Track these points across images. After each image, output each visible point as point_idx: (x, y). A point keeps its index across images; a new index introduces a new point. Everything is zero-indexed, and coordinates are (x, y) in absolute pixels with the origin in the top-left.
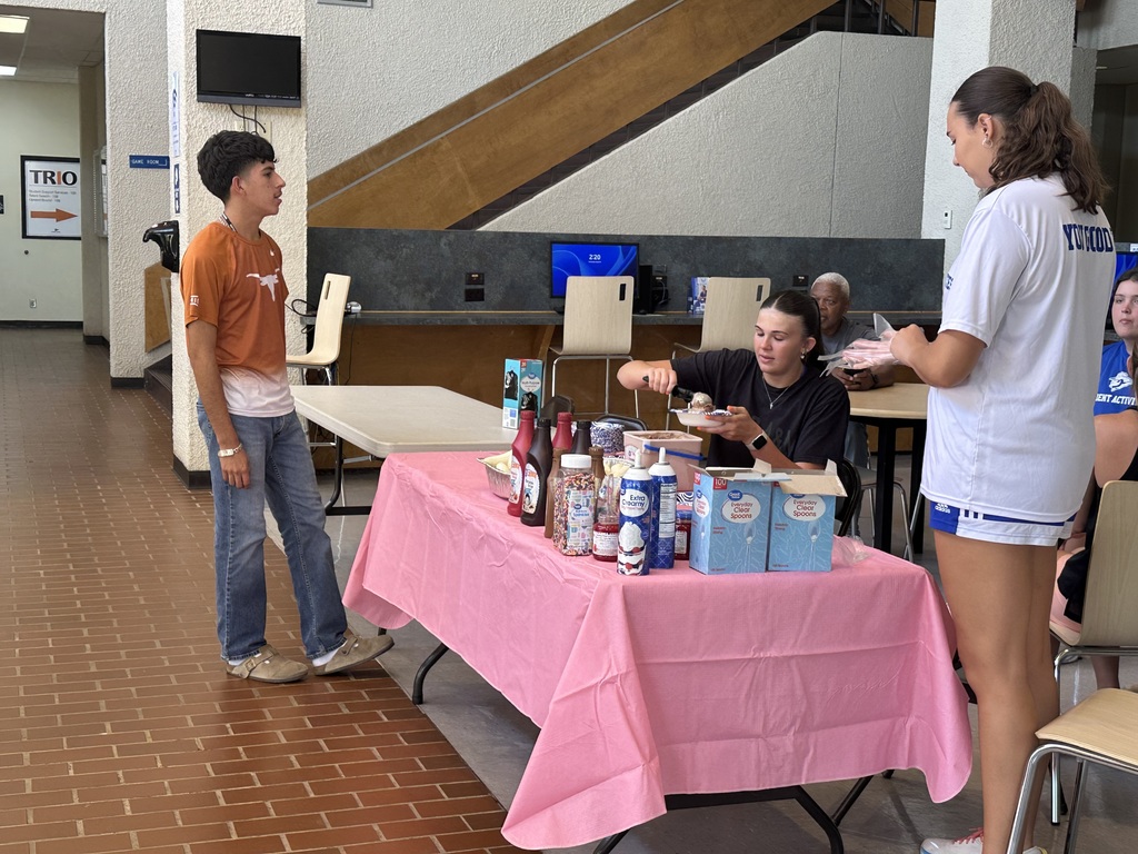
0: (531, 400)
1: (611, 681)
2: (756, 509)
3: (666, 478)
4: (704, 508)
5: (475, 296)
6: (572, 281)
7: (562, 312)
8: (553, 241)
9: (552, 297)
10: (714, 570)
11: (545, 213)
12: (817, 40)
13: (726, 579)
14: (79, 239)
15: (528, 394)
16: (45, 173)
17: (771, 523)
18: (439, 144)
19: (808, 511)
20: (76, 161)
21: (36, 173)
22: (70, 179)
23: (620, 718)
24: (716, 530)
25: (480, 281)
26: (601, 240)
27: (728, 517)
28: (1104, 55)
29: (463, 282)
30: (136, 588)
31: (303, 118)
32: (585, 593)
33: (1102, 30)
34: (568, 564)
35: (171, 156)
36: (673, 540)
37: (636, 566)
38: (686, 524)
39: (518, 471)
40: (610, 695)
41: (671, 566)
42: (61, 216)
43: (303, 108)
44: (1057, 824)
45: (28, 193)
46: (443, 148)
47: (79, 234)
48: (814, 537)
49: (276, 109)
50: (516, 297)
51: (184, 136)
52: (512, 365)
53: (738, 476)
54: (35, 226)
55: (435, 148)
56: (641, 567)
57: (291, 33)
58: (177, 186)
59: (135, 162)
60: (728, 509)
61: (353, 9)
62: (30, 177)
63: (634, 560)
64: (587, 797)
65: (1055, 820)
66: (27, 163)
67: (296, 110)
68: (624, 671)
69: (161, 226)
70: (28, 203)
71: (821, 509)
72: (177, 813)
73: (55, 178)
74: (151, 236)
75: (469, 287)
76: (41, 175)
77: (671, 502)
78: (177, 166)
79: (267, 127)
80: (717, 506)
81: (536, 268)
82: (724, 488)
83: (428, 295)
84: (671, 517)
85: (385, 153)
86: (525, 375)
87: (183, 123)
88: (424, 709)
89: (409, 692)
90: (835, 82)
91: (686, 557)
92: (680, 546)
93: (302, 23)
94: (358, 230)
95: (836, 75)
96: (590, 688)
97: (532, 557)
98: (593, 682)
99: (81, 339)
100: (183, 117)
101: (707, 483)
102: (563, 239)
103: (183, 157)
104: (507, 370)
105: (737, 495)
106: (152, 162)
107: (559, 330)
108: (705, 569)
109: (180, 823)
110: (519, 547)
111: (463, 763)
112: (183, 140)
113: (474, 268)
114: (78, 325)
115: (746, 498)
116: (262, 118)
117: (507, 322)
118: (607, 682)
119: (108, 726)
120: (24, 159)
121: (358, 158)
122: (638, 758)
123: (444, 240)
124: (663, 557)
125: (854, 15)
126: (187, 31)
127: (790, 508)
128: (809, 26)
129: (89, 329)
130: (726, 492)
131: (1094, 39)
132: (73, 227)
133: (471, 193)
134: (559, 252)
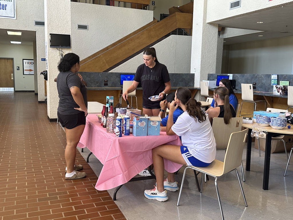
0: (112, 104)
1: (117, 157)
2: (145, 124)
3: (127, 118)
4: (135, 124)
5: (106, 85)
6: (124, 82)
7: (122, 88)
8: (121, 74)
9: (121, 85)
10: (137, 136)
11: (121, 69)
12: (172, 36)
13: (139, 137)
14: (33, 75)
15: (111, 103)
16: (27, 62)
17: (148, 126)
18: (100, 56)
19: (155, 124)
20: (33, 60)
21: (26, 62)
22: (32, 63)
23: (118, 164)
24: (137, 128)
25: (107, 82)
26: (130, 74)
27: (139, 125)
28: (225, 39)
29: (104, 82)
30: (36, 141)
31: (71, 50)
32: (111, 140)
33: (225, 35)
34: (109, 135)
35: (46, 58)
36: (129, 130)
37: (118, 135)
38: (132, 127)
39: (103, 117)
40: (116, 160)
41: (129, 135)
42: (30, 70)
43: (71, 49)
44: (206, 182)
45: (24, 66)
46: (101, 57)
47: (34, 74)
48: (156, 129)
49: (66, 49)
50: (114, 85)
51: (48, 54)
52: (108, 97)
53: (140, 117)
54: (25, 72)
55: (99, 57)
56: (119, 135)
57: (68, 34)
58: (47, 64)
59: (42, 60)
60: (139, 124)
61: (84, 30)
62: (24, 63)
63: (117, 134)
64: (112, 179)
65: (205, 181)
66: (24, 60)
67: (70, 49)
68: (119, 155)
69: (44, 71)
70: (24, 68)
71: (157, 123)
72: (36, 185)
73: (29, 63)
74: (42, 73)
75: (105, 83)
76: (26, 63)
77: (129, 123)
78: (47, 60)
79: (64, 52)
80: (137, 123)
81: (118, 79)
82: (138, 120)
83: (97, 84)
84: (129, 125)
85: (91, 58)
86: (110, 99)
87: (48, 51)
88: (89, 163)
89: (86, 160)
90: (175, 44)
91: (132, 133)
92: (131, 131)
93: (71, 32)
94: (83, 72)
95: (175, 43)
96: (112, 159)
97: (103, 134)
98: (113, 158)
99: (34, 94)
100: (48, 50)
101: (135, 119)
102: (123, 74)
103: (48, 58)
104: (107, 98)
105: (141, 121)
106: (43, 60)
107: (122, 91)
108: (135, 135)
109: (36, 187)
110: (101, 132)
111: (95, 174)
112: (48, 55)
113: (106, 79)
114: (34, 91)
115: (143, 122)
116: (63, 50)
117: (112, 90)
118: (116, 158)
119: (26, 168)
120: (23, 59)
121: (86, 58)
122: (121, 172)
123: (100, 74)
124: (127, 133)
125: (178, 32)
126: (48, 34)
127: (152, 123)
128: (170, 34)
129: (35, 92)
130: (139, 121)
131: (223, 36)
132: (32, 72)
133: (107, 65)
134: (122, 76)
